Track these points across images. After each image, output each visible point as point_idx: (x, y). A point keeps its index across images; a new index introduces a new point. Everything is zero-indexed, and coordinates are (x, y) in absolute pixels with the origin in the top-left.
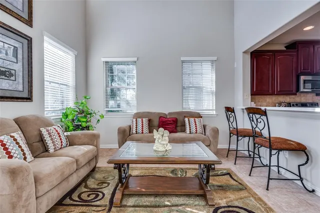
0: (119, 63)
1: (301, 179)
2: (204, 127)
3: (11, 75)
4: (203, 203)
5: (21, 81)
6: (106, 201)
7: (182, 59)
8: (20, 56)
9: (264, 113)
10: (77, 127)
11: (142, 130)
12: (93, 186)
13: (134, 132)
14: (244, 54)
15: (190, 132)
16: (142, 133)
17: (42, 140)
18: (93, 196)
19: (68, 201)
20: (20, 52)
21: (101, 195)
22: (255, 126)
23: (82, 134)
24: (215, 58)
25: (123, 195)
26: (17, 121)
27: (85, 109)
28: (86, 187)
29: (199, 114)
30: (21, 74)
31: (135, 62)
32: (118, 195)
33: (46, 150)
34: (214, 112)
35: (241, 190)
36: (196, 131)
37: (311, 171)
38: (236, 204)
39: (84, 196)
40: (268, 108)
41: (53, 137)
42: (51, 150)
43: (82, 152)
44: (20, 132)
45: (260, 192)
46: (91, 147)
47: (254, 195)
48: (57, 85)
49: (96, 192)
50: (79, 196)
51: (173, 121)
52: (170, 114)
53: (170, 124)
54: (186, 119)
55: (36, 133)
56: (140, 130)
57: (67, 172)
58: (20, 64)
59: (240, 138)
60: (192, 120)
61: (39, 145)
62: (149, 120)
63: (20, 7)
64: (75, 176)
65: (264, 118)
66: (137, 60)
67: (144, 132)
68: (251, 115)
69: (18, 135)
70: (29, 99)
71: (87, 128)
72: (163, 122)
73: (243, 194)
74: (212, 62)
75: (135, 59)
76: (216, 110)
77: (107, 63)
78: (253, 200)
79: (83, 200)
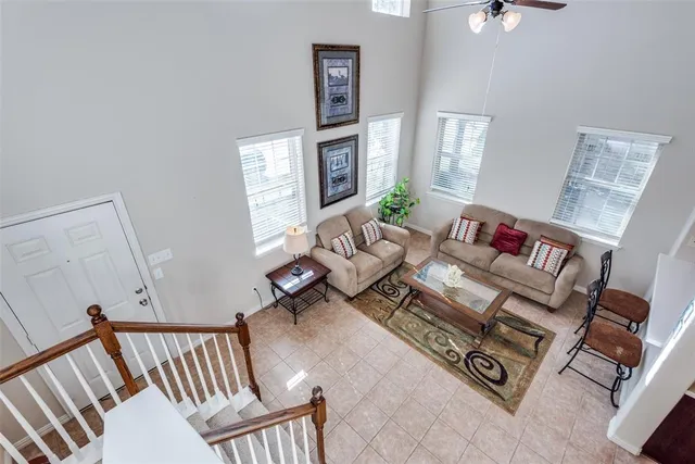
6: (398, 300)
11: (465, 237)
12: (394, 282)
13: (453, 237)
16: (464, 242)
18: (391, 292)
19: (376, 287)
21: (397, 293)
23: (393, 231)
25: (411, 303)
28: (389, 280)
32: (408, 300)
33: (365, 246)
35: (527, 356)
36: (543, 267)
39: (386, 288)
42: (368, 244)
43: (389, 254)
46: (399, 247)
47: (532, 366)
49: (394, 288)
50: (383, 288)
51: (517, 236)
53: (512, 240)
54: (538, 244)
55: (358, 227)
57: (376, 270)
60: (546, 248)
64: (381, 272)
67: (467, 240)
70: (355, 193)
72: (502, 233)
76: (622, 241)
78: (524, 367)
79: (384, 291)
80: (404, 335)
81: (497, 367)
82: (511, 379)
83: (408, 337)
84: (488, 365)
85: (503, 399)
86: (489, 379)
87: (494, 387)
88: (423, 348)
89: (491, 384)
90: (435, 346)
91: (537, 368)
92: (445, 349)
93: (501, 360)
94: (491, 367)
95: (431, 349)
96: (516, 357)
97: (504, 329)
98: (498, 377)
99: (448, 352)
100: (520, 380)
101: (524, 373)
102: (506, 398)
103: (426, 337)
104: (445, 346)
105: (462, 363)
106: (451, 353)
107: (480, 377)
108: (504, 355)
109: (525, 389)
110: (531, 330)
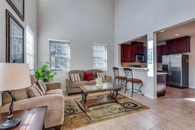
0: (58, 42)
1: (140, 92)
2: (105, 76)
4: (116, 104)
6: (80, 111)
9: (131, 70)
11: (78, 80)
13: (74, 81)
16: (78, 81)
21: (75, 110)
22: (127, 75)
23: (53, 84)
24: (107, 45)
29: (101, 70)
31: (69, 43)
34: (107, 70)
35: (125, 98)
37: (143, 88)
38: (126, 102)
40: (132, 68)
42: (44, 93)
45: (130, 97)
47: (129, 99)
51: (91, 74)
53: (90, 76)
54: (98, 73)
56: (76, 80)
59: (120, 80)
60: (100, 73)
62: (80, 75)
65: (131, 72)
66: (71, 42)
67: (79, 80)
68: (126, 71)
73: (126, 99)
74: (105, 47)
75: (69, 41)
76: (107, 68)
92: (118, 110)
94: (129, 105)
98: (133, 105)
103: (109, 112)
105: (127, 109)
106: (121, 109)
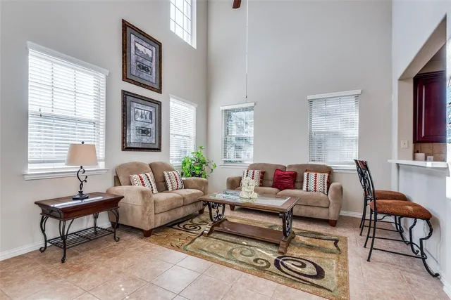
0: (238, 110)
1: (424, 258)
3: (148, 132)
5: (154, 136)
6: (200, 232)
7: (310, 97)
8: (154, 118)
10: (193, 175)
12: (196, 222)
14: (401, 82)
15: (307, 189)
17: (165, 181)
18: (192, 228)
19: (176, 226)
20: (154, 114)
21: (198, 228)
23: (194, 180)
24: (359, 92)
25: (212, 230)
26: (151, 165)
27: (201, 159)
28: (191, 222)
30: (154, 131)
31: (252, 107)
33: (167, 189)
35: (333, 253)
36: (315, 188)
39: (187, 226)
41: (172, 178)
42: (170, 189)
43: (189, 193)
44: (151, 173)
46: (199, 191)
47: (342, 259)
48: (181, 137)
49: (196, 226)
50: (184, 226)
51: (290, 175)
52: (290, 166)
53: (287, 178)
54: (306, 174)
55: (161, 175)
58: (154, 123)
60: (312, 175)
61: (163, 184)
62: (263, 173)
63: (154, 81)
64: (182, 209)
66: (255, 104)
69: (150, 175)
70: (159, 150)
71: (200, 176)
72: (279, 176)
74: (357, 96)
75: (253, 104)
77: (226, 110)
78: (334, 261)
79: (185, 228)
80: (206, 254)
81: (309, 265)
82: (327, 272)
83: (211, 255)
84: (299, 264)
85: (329, 290)
86: (305, 275)
87: (314, 281)
88: (228, 262)
89: (310, 280)
90: (241, 258)
91: (346, 259)
92: (252, 259)
93: (311, 259)
94: (303, 266)
95: (236, 261)
96: (322, 255)
97: (302, 239)
98: (314, 272)
99: (256, 260)
100: (337, 271)
101: (338, 266)
102: (332, 289)
103: (230, 252)
104: (251, 256)
105: (273, 268)
106: (259, 261)
107: (296, 275)
108: (312, 255)
109: (347, 278)
110: (325, 237)
